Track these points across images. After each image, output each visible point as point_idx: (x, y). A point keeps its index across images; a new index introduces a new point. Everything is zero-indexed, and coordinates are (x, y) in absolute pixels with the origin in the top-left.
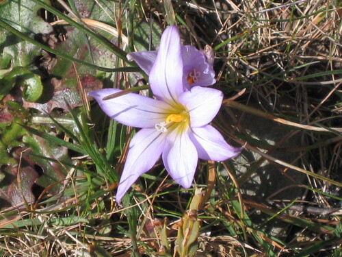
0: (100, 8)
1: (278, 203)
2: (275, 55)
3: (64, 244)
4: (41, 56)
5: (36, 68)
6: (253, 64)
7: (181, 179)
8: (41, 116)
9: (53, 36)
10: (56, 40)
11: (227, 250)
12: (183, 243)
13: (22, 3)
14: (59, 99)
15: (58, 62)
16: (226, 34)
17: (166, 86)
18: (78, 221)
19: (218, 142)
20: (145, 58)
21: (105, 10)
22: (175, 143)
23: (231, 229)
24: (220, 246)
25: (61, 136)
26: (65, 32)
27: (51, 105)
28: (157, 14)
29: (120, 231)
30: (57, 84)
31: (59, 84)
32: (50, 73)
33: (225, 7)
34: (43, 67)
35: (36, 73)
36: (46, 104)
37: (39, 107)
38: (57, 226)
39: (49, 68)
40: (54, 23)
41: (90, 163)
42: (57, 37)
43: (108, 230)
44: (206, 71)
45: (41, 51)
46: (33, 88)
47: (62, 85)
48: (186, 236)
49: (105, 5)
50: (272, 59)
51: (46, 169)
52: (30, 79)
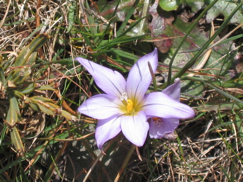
0: (219, 58)
1: (64, 162)
2: (168, 175)
3: (56, 10)
4: (191, 12)
5: (183, 7)
6: (164, 159)
7: (86, 105)
8: (149, 6)
9: (204, 22)
10: (201, 24)
11: (34, 126)
12: (40, 101)
13: (230, 3)
14: (158, 21)
15: (185, 23)
16: (187, 143)
17: (153, 103)
18: (69, 24)
19: (108, 135)
20: (176, 90)
21: (217, 62)
22: (112, 103)
23: (50, 129)
24: (38, 120)
25: (132, 18)
26: (206, 30)
27: (155, 15)
28: (208, 98)
29: (59, 50)
30: (169, 21)
31: (169, 22)
32: (178, 16)
33: (206, 145)
34: (183, 12)
35: (179, 7)
36: (156, 11)
37: (155, 6)
38: (70, 7)
39: (182, 16)
40: (213, 25)
41: (110, 36)
42: (203, 25)
43: (61, 42)
44: (159, 134)
45: (194, 12)
46: (169, 4)
47: (168, 24)
48: (45, 104)
49: (220, 62)
50: (165, 173)
51: (111, 4)
52: (175, 2)
